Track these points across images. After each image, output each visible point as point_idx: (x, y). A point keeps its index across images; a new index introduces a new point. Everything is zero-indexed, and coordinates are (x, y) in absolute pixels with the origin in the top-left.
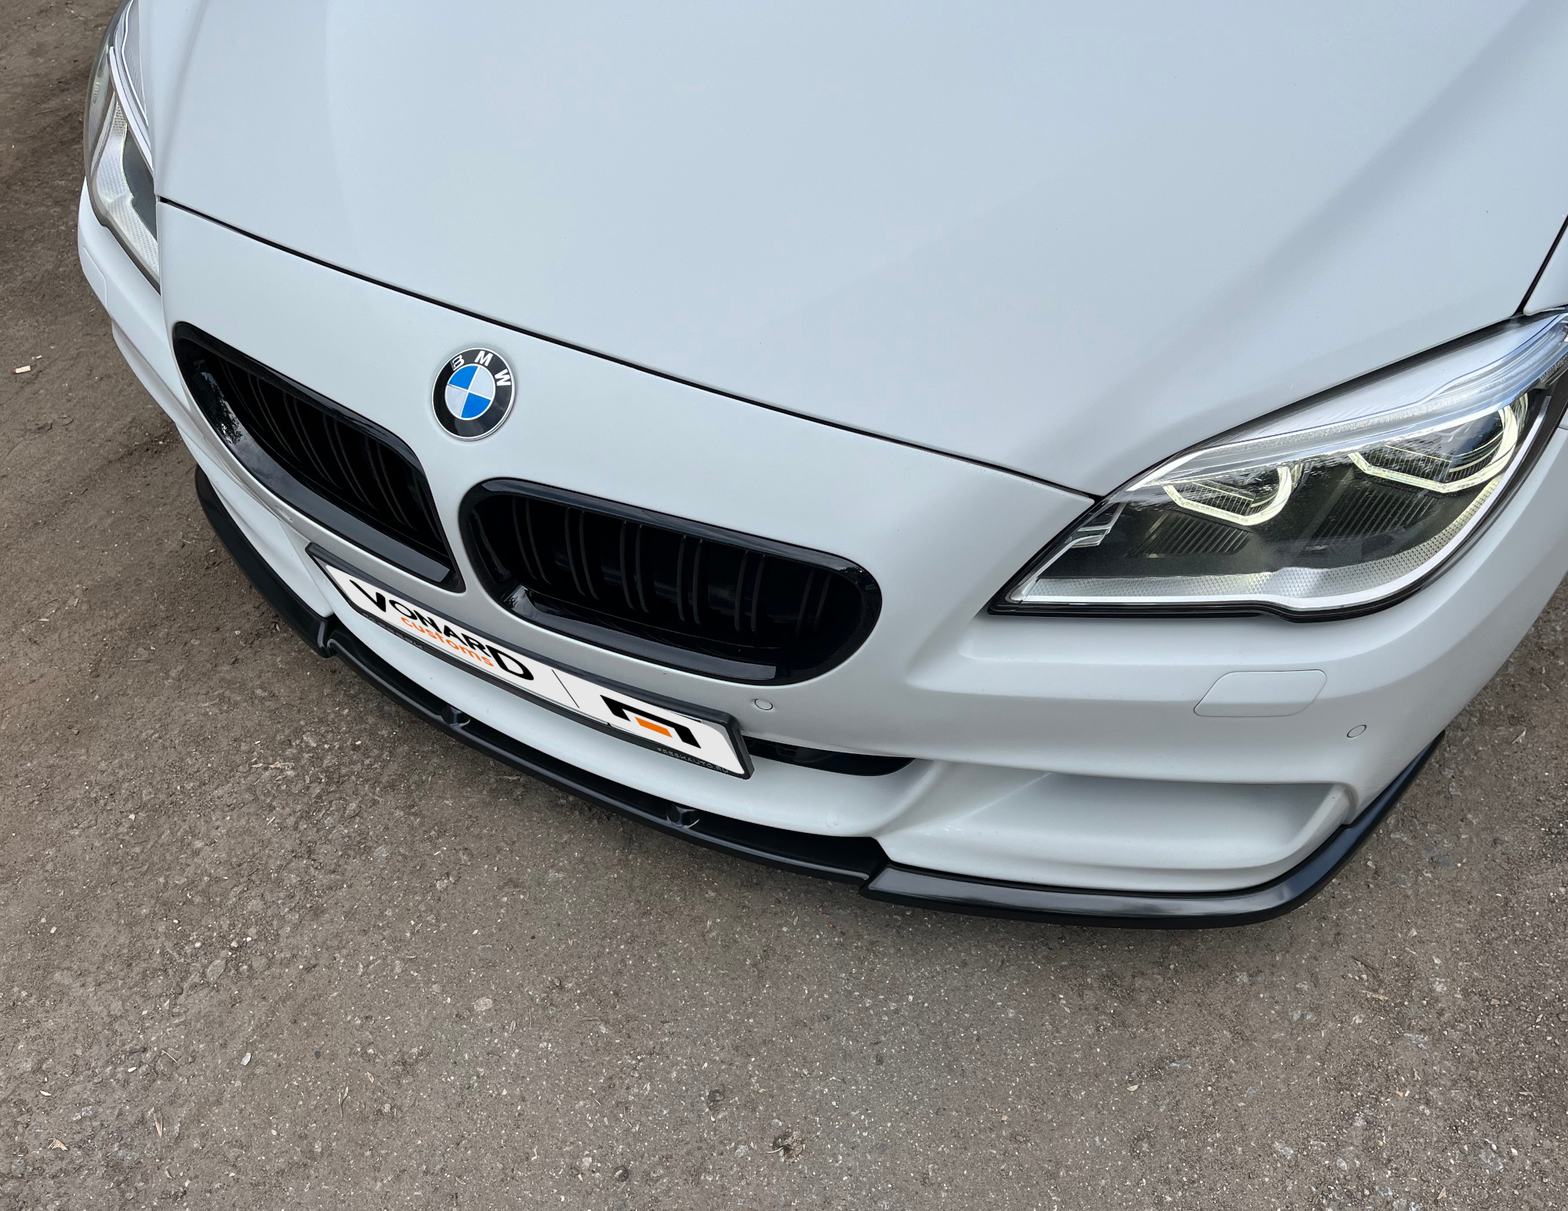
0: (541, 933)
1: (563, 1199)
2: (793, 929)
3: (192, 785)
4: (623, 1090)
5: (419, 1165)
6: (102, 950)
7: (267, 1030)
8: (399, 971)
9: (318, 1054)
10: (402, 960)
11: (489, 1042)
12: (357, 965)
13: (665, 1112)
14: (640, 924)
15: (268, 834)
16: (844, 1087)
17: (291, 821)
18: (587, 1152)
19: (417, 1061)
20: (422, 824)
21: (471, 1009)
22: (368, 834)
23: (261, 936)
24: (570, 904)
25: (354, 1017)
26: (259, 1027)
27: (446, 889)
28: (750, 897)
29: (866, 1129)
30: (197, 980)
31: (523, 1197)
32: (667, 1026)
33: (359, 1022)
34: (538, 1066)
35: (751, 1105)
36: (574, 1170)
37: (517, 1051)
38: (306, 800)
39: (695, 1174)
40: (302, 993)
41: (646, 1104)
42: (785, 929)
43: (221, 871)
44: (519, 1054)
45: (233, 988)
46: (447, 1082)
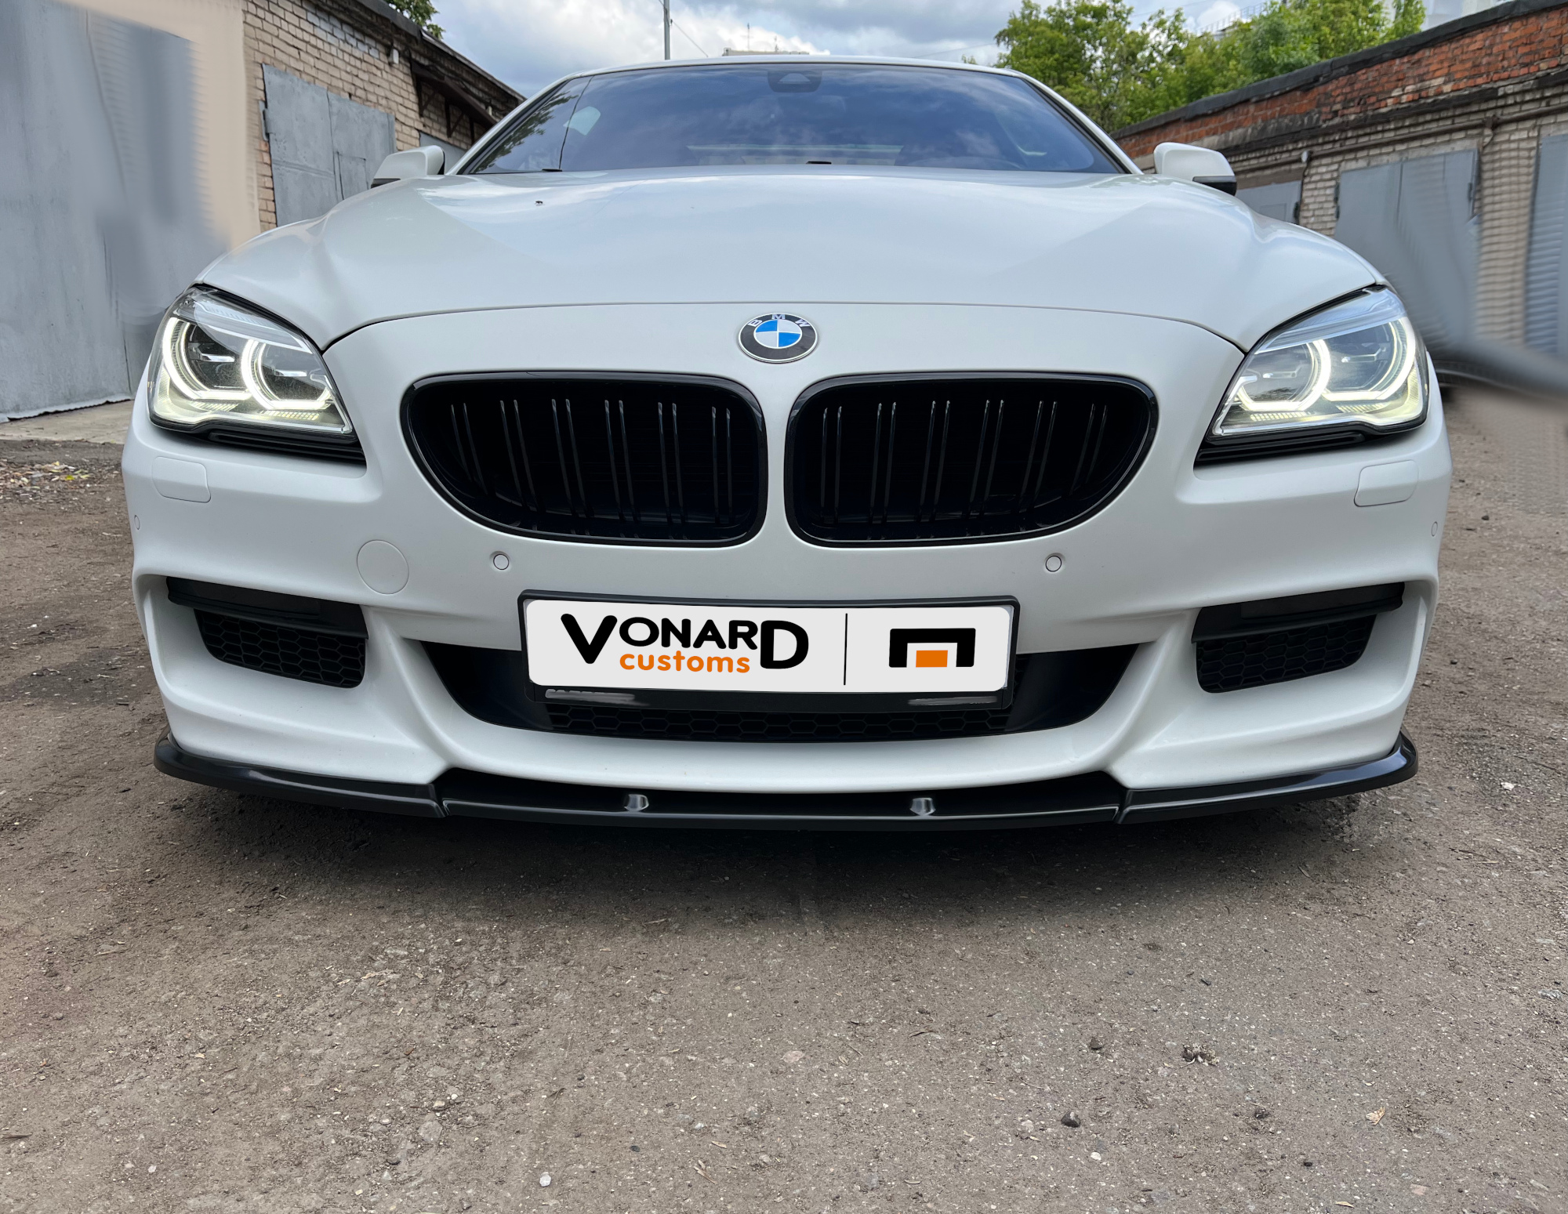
0: (802, 997)
1: (1036, 1158)
2: (1036, 936)
3: (266, 1014)
4: (1005, 1069)
5: (850, 1189)
6: (245, 1164)
7: (549, 1153)
8: (672, 1063)
9: (634, 1148)
10: (668, 1055)
11: (829, 1078)
12: (615, 1075)
13: (1062, 1069)
14: (893, 968)
15: (404, 1022)
16: (1198, 1006)
17: (427, 1005)
18: (1020, 1119)
19: (762, 1118)
20: (590, 970)
21: (784, 1064)
22: (532, 990)
23: (466, 1091)
24: (810, 974)
25: (651, 1109)
26: (533, 1154)
27: (664, 1000)
28: (974, 930)
29: (1250, 1024)
30: (410, 1146)
31: (993, 1169)
32: (995, 1017)
33: (661, 1111)
34: (900, 1078)
35: (1133, 1041)
36: (1021, 1136)
37: (866, 1074)
38: (430, 988)
39: (1141, 1100)
40: (566, 1114)
41: (1038, 1069)
42: (1029, 938)
43: (368, 1062)
44: (870, 1077)
45: (468, 1138)
46: (814, 1119)
